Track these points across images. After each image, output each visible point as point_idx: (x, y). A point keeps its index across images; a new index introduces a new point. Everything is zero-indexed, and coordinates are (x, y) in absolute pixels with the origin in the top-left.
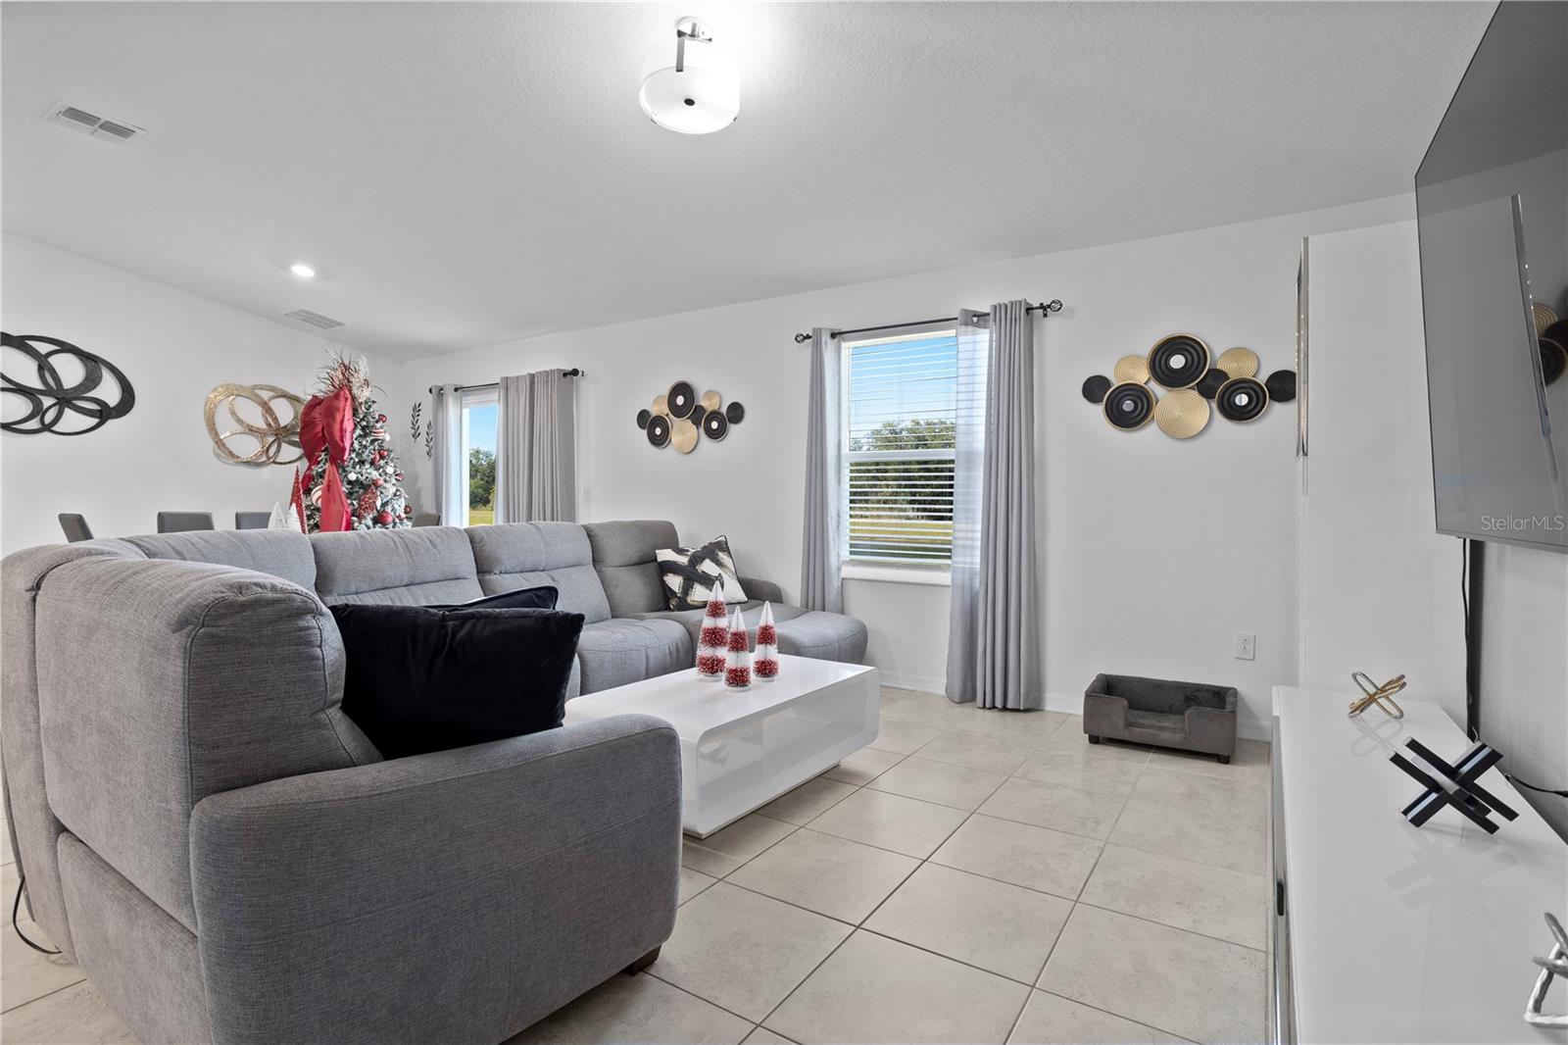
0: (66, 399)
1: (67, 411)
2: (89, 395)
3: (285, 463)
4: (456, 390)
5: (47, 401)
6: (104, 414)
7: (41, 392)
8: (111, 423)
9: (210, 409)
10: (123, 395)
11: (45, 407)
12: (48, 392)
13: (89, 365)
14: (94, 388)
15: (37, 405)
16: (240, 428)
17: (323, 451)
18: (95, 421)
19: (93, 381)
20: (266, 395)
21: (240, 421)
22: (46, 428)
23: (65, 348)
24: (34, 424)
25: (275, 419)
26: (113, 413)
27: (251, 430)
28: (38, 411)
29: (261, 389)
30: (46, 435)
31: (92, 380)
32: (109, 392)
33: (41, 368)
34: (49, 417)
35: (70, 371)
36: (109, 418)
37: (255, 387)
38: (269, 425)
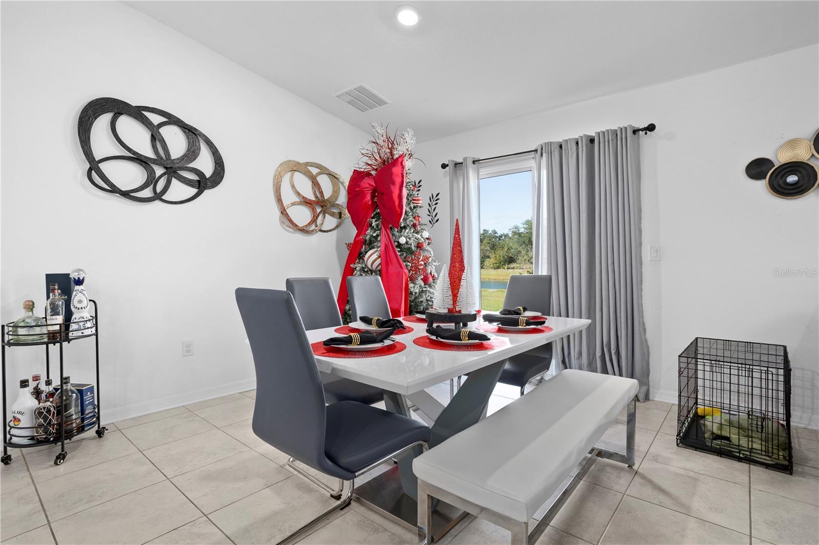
0: (173, 170)
1: (174, 181)
2: (192, 165)
3: (330, 231)
4: (474, 162)
5: (159, 171)
6: (202, 184)
7: (154, 161)
8: (207, 193)
9: (277, 182)
10: (216, 168)
11: (157, 176)
12: (158, 161)
13: (190, 137)
14: (195, 159)
15: (151, 174)
16: (297, 199)
17: (373, 218)
18: (194, 191)
19: (194, 152)
20: (314, 171)
21: (298, 194)
22: (158, 197)
23: (172, 120)
24: (147, 193)
25: (321, 193)
26: (209, 184)
27: (306, 202)
28: (151, 181)
29: (311, 166)
30: (157, 203)
31: (192, 153)
32: (205, 164)
33: (153, 138)
34: (160, 186)
35: (176, 141)
36: (205, 188)
37: (307, 164)
38: (317, 197)
